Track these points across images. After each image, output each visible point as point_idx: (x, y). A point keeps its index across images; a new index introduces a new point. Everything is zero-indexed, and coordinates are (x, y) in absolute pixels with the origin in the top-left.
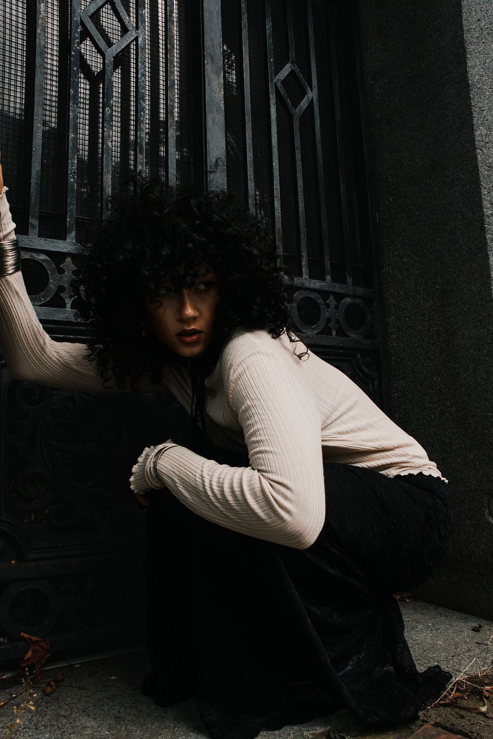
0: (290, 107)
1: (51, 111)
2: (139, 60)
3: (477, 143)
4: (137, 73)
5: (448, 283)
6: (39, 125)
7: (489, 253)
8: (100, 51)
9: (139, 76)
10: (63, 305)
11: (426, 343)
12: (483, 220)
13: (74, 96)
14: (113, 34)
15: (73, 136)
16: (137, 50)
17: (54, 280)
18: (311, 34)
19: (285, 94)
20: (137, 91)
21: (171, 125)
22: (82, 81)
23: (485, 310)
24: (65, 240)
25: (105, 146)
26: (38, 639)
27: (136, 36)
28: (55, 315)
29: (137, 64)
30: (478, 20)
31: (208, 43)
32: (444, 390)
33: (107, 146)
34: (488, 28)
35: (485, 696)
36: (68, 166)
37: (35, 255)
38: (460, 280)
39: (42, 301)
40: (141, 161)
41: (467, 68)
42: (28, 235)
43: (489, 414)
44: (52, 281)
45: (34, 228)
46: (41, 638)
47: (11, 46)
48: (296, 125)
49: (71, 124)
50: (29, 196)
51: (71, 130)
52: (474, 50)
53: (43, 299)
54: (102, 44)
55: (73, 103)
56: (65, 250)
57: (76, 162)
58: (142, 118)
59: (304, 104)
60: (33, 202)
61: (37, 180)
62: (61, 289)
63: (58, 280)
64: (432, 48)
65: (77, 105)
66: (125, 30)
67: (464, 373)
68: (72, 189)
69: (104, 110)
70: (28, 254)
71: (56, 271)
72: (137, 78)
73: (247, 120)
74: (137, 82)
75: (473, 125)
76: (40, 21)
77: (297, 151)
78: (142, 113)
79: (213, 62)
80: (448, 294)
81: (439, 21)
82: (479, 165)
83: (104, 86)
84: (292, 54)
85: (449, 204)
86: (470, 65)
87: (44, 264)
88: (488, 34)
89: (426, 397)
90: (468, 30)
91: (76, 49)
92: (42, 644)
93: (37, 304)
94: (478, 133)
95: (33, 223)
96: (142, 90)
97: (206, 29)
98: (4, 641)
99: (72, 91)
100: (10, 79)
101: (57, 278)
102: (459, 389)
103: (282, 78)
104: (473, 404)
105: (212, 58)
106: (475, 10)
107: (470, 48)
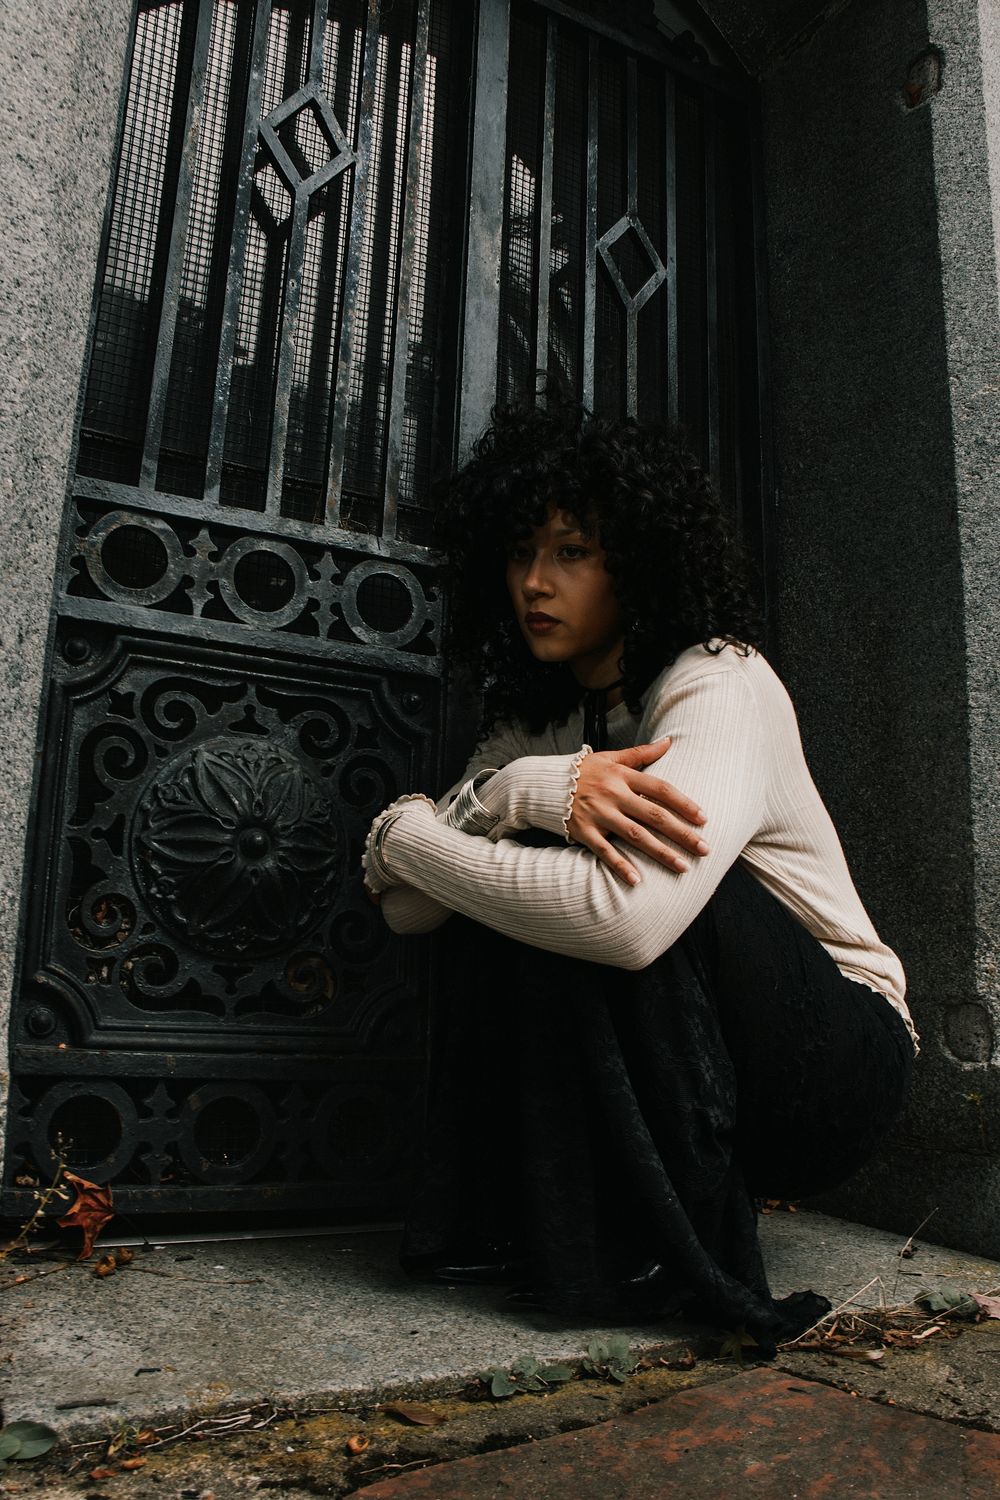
0: (621, 292)
1: (195, 282)
2: (355, 202)
3: (950, 364)
4: (349, 223)
5: (891, 617)
6: (172, 303)
7: (964, 561)
8: (287, 184)
9: (352, 229)
10: (189, 610)
11: (848, 726)
12: (955, 503)
13: (236, 257)
14: (314, 156)
15: (229, 324)
16: (352, 185)
17: (176, 565)
18: (671, 166)
19: (614, 270)
20: (346, 255)
21: (401, 314)
22: (254, 233)
23: (952, 664)
24: (202, 498)
25: (282, 344)
26: (94, 1186)
27: (351, 161)
28: (172, 626)
29: (350, 208)
30: (961, 154)
31: (477, 177)
32: (876, 813)
33: (287, 344)
34: (977, 167)
35: (886, 1340)
36: (215, 375)
37: (147, 521)
38: (913, 611)
39: (152, 598)
40: (344, 372)
41: (939, 234)
42: (138, 486)
43: (952, 856)
44: (172, 566)
45: (149, 474)
46: (99, 1186)
47: (138, 174)
48: (632, 325)
49: (228, 303)
50: (145, 421)
51: (226, 314)
52: (951, 203)
53: (154, 597)
54: (292, 173)
55: (234, 270)
56: (199, 516)
57: (230, 368)
58: (351, 301)
59: (649, 288)
60: (150, 430)
61: (162, 395)
62: (187, 582)
63: (183, 566)
64: (882, 199)
65: (240, 272)
66: (335, 152)
67: (913, 781)
68: (220, 415)
69: (286, 283)
70: (135, 517)
71: (181, 551)
72: (348, 231)
73: (540, 312)
74: (347, 239)
75: (945, 333)
76: (190, 134)
77: (629, 370)
78: (353, 292)
79: (484, 209)
80: (890, 637)
81: (894, 153)
82: (953, 404)
83: (289, 244)
84: (633, 202)
85: (900, 473)
86: (944, 228)
87: (162, 538)
88: (978, 177)
89: (845, 825)
90: (942, 169)
91: (247, 180)
92: (100, 1196)
93: (144, 603)
94: (952, 347)
95: (148, 465)
96: (355, 251)
97: (477, 152)
98: (35, 1183)
99: (233, 248)
100: (131, 226)
101: (182, 562)
102: (902, 811)
103: (612, 242)
104: (925, 838)
105: (483, 202)
106: (955, 137)
107: (945, 199)
